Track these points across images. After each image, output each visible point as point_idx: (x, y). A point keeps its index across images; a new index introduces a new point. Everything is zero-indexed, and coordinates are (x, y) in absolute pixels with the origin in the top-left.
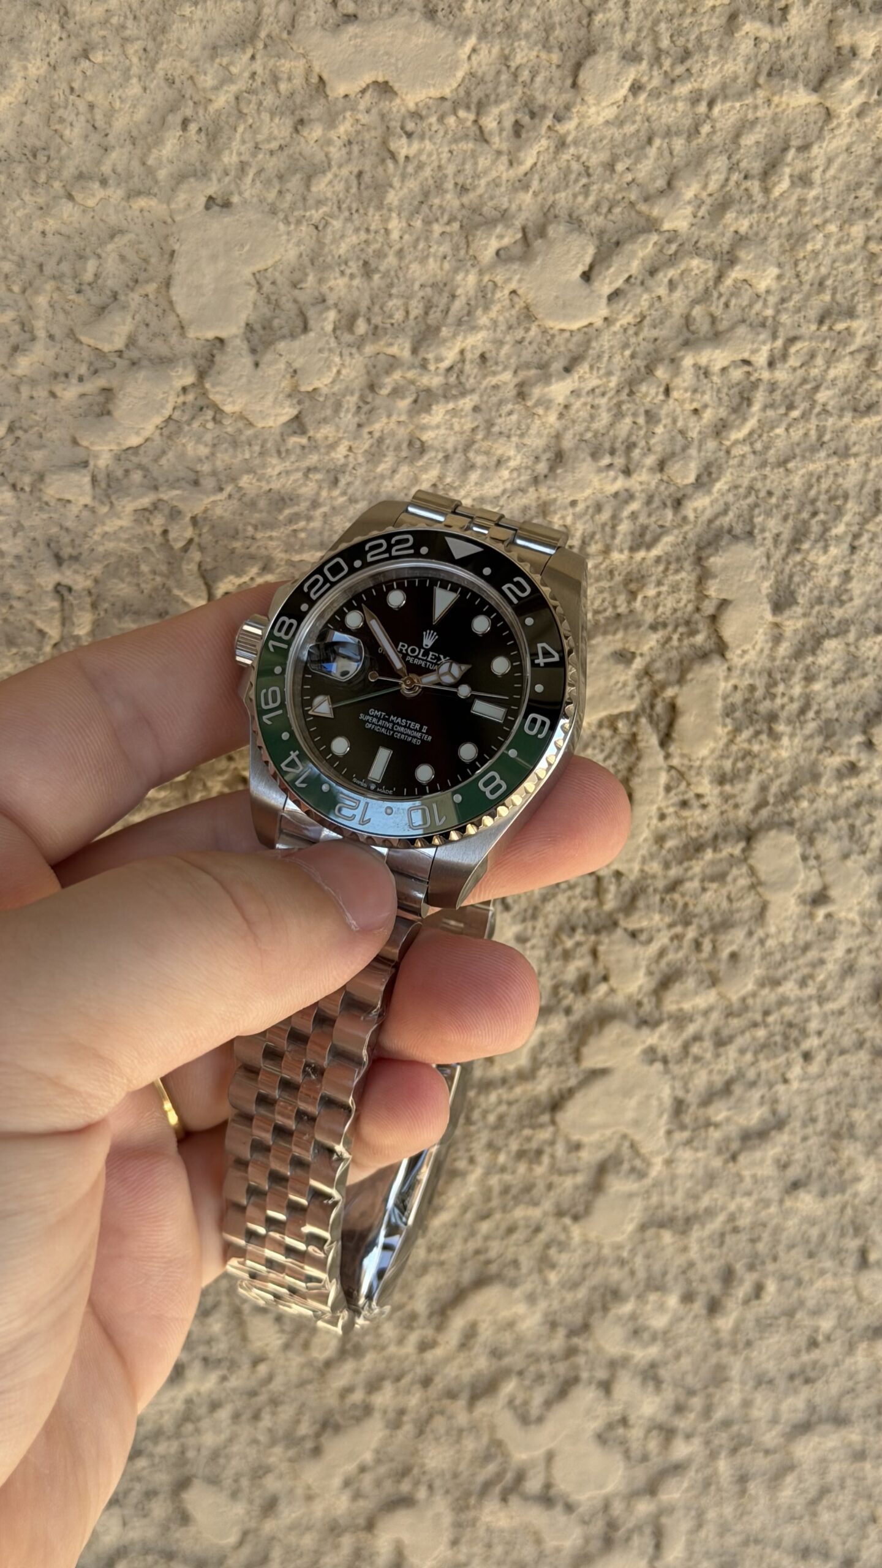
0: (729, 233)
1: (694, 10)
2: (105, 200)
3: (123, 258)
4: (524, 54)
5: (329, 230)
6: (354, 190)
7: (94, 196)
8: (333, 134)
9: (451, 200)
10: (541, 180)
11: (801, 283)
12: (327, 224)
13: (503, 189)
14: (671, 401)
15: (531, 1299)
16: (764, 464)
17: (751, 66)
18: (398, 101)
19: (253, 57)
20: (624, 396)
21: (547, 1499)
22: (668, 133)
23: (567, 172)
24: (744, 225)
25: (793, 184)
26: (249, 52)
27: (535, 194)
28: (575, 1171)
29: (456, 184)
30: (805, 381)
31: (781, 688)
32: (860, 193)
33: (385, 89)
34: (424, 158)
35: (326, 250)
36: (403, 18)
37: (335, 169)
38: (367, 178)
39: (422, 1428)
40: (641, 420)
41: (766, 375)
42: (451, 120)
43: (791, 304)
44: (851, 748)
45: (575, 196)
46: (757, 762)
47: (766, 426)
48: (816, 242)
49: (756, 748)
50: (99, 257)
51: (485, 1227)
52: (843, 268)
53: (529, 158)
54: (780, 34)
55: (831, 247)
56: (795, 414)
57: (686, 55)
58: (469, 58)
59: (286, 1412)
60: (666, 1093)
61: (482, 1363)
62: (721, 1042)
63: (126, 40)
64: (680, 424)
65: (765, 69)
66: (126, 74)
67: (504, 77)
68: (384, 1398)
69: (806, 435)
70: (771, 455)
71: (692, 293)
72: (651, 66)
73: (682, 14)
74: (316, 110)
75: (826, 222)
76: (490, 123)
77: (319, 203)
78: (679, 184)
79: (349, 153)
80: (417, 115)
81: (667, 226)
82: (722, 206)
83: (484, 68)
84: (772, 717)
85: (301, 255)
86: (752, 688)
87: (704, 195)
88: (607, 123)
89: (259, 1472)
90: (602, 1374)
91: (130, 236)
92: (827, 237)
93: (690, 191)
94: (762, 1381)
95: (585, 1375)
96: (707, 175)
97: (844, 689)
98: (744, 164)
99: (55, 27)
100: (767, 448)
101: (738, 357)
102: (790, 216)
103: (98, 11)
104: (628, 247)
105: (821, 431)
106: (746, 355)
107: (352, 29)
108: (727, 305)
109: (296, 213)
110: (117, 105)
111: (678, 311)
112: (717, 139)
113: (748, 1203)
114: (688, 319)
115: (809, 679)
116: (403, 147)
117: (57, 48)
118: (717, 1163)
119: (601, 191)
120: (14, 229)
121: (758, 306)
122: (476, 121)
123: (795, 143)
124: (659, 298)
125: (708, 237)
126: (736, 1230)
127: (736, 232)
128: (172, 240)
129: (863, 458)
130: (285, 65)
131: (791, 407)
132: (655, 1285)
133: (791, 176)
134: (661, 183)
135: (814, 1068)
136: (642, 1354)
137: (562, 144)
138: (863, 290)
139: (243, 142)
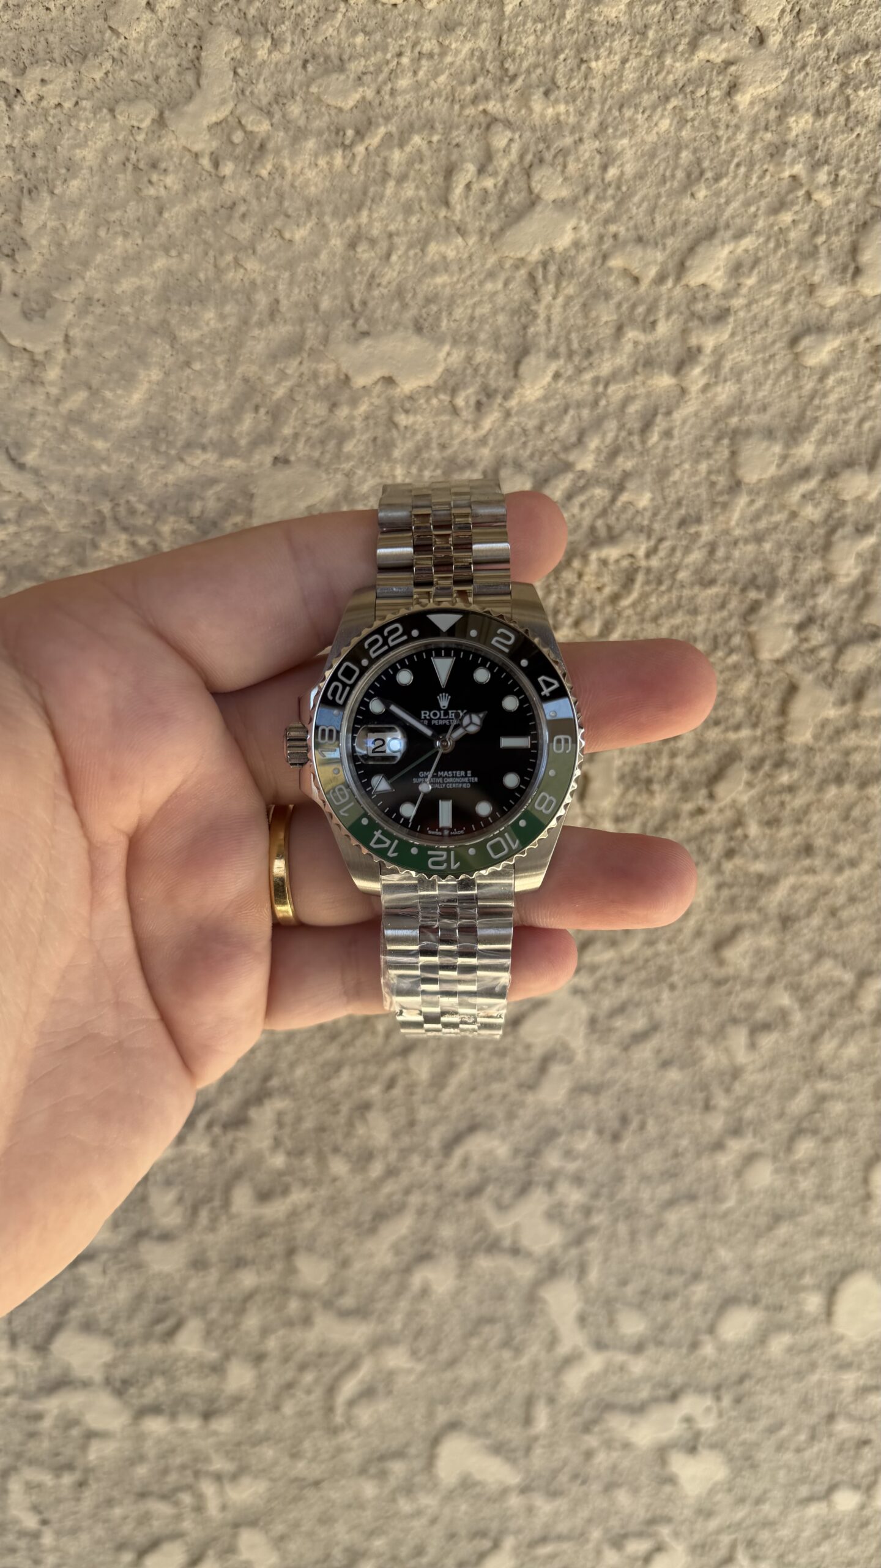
0: (619, 472)
1: (595, 325)
2: (205, 462)
3: (219, 499)
4: (482, 355)
5: (356, 477)
6: (371, 450)
7: (198, 459)
8: (356, 413)
9: (435, 453)
10: (495, 440)
11: (666, 503)
12: (354, 473)
13: (469, 447)
14: (583, 585)
15: (503, 1137)
16: (642, 621)
17: (632, 361)
18: (399, 390)
19: (301, 363)
20: (552, 580)
21: (516, 1251)
22: (579, 405)
23: (511, 434)
24: (629, 465)
25: (661, 438)
26: (299, 359)
27: (491, 450)
28: (528, 1060)
29: (439, 444)
30: (669, 566)
31: (654, 762)
32: (704, 443)
33: (389, 381)
34: (417, 427)
35: (355, 490)
36: (400, 333)
37: (358, 437)
38: (379, 442)
39: (438, 1214)
40: (563, 595)
41: (643, 563)
42: (434, 401)
43: (659, 518)
44: (700, 798)
45: (517, 449)
46: (638, 810)
47: (644, 596)
48: (676, 475)
49: (639, 800)
50: (202, 499)
51: (473, 1096)
52: (693, 492)
53: (487, 424)
54: (650, 338)
55: (686, 480)
56: (663, 588)
57: (589, 353)
58: (445, 360)
59: (354, 1208)
60: (584, 1011)
61: (473, 1176)
62: (619, 980)
63: (216, 354)
64: (588, 596)
65: (641, 361)
66: (215, 375)
67: (469, 371)
68: (415, 1199)
69: (670, 602)
70: (648, 614)
71: (595, 512)
72: (566, 362)
73: (586, 326)
74: (345, 396)
75: (681, 463)
76: (460, 401)
77: (349, 457)
78: (586, 439)
79: (367, 425)
80: (411, 398)
81: (579, 467)
82: (615, 452)
83: (455, 366)
84: (649, 781)
85: (337, 495)
86: (636, 763)
87: (602, 447)
88: (538, 400)
89: (338, 1244)
90: (548, 1178)
91: (223, 485)
92: (684, 472)
93: (593, 443)
94: (645, 1178)
95: (536, 1179)
96: (604, 435)
97: (696, 762)
98: (628, 426)
99: (168, 347)
100: (645, 610)
101: (625, 552)
102: (659, 460)
103: (196, 335)
104: (553, 483)
105: (680, 598)
106: (630, 550)
107: (367, 342)
108: (618, 519)
109: (334, 467)
110: (211, 397)
111: (586, 524)
112: (611, 409)
113: (636, 1074)
114: (593, 529)
115: (673, 755)
116: (402, 420)
117: (169, 361)
118: (615, 1052)
119: (535, 446)
120: (146, 482)
121: (638, 519)
122: (451, 402)
123: (662, 410)
124: (573, 516)
125: (606, 473)
126: (628, 1091)
127: (624, 471)
128: (251, 487)
129: (705, 616)
130: (323, 367)
131: (660, 582)
132: (580, 1126)
133: (659, 433)
134: (573, 439)
135: (677, 993)
136: (572, 1167)
137: (508, 414)
138: (706, 505)
139: (296, 419)
